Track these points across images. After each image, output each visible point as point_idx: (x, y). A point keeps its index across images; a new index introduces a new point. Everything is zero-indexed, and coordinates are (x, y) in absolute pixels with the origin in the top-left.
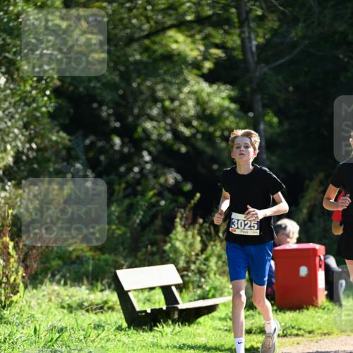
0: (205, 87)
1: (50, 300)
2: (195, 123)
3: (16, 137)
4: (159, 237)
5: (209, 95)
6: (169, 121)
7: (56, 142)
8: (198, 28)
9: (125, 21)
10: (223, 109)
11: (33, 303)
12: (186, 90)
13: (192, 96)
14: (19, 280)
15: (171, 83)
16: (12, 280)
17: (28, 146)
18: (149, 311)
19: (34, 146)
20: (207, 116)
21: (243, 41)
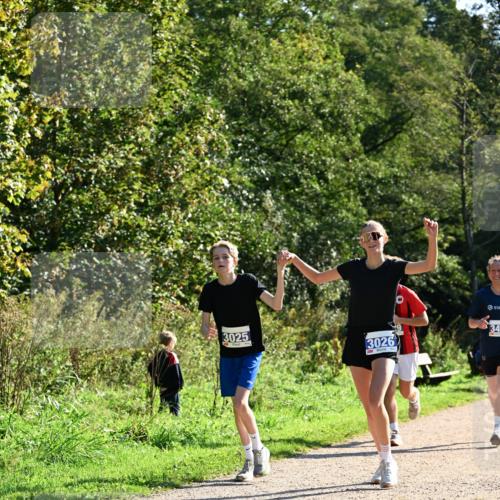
0: (444, 256)
2: (439, 277)
3: (342, 285)
5: (447, 261)
9: (401, 222)
10: (454, 269)
20: (445, 272)
21: (466, 232)
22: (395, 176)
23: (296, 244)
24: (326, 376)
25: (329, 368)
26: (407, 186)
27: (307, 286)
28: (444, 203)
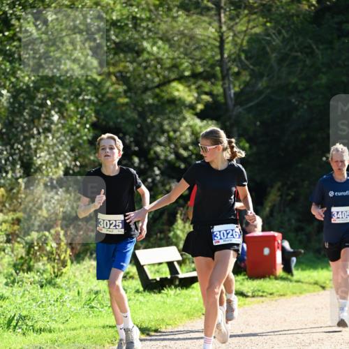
0: (198, 122)
1: (89, 272)
2: (191, 148)
3: (65, 157)
4: (166, 227)
5: (200, 127)
6: (172, 146)
7: (94, 161)
8: (192, 80)
9: (142, 76)
11: (77, 274)
12: (184, 124)
13: (189, 129)
14: (67, 258)
15: (174, 120)
16: (62, 257)
17: (73, 163)
18: (158, 279)
19: (78, 163)
21: (224, 90)
22: (134, 18)
23: (5, 104)
24: (45, 276)
25: (49, 267)
26: (150, 30)
27: (21, 159)
28: (197, 54)
